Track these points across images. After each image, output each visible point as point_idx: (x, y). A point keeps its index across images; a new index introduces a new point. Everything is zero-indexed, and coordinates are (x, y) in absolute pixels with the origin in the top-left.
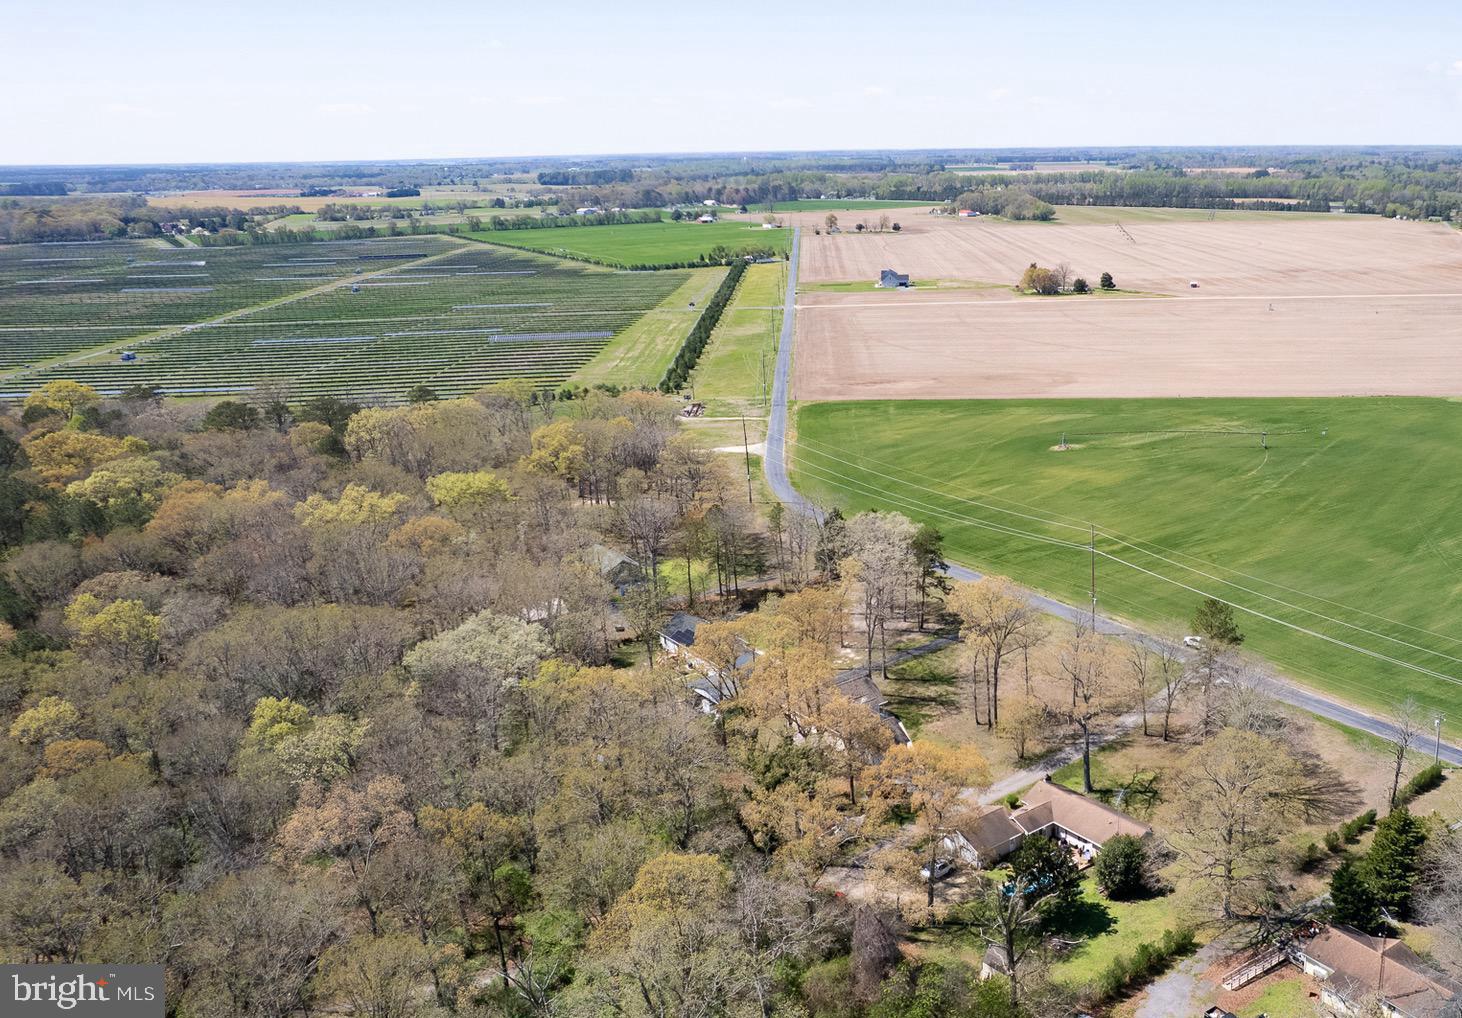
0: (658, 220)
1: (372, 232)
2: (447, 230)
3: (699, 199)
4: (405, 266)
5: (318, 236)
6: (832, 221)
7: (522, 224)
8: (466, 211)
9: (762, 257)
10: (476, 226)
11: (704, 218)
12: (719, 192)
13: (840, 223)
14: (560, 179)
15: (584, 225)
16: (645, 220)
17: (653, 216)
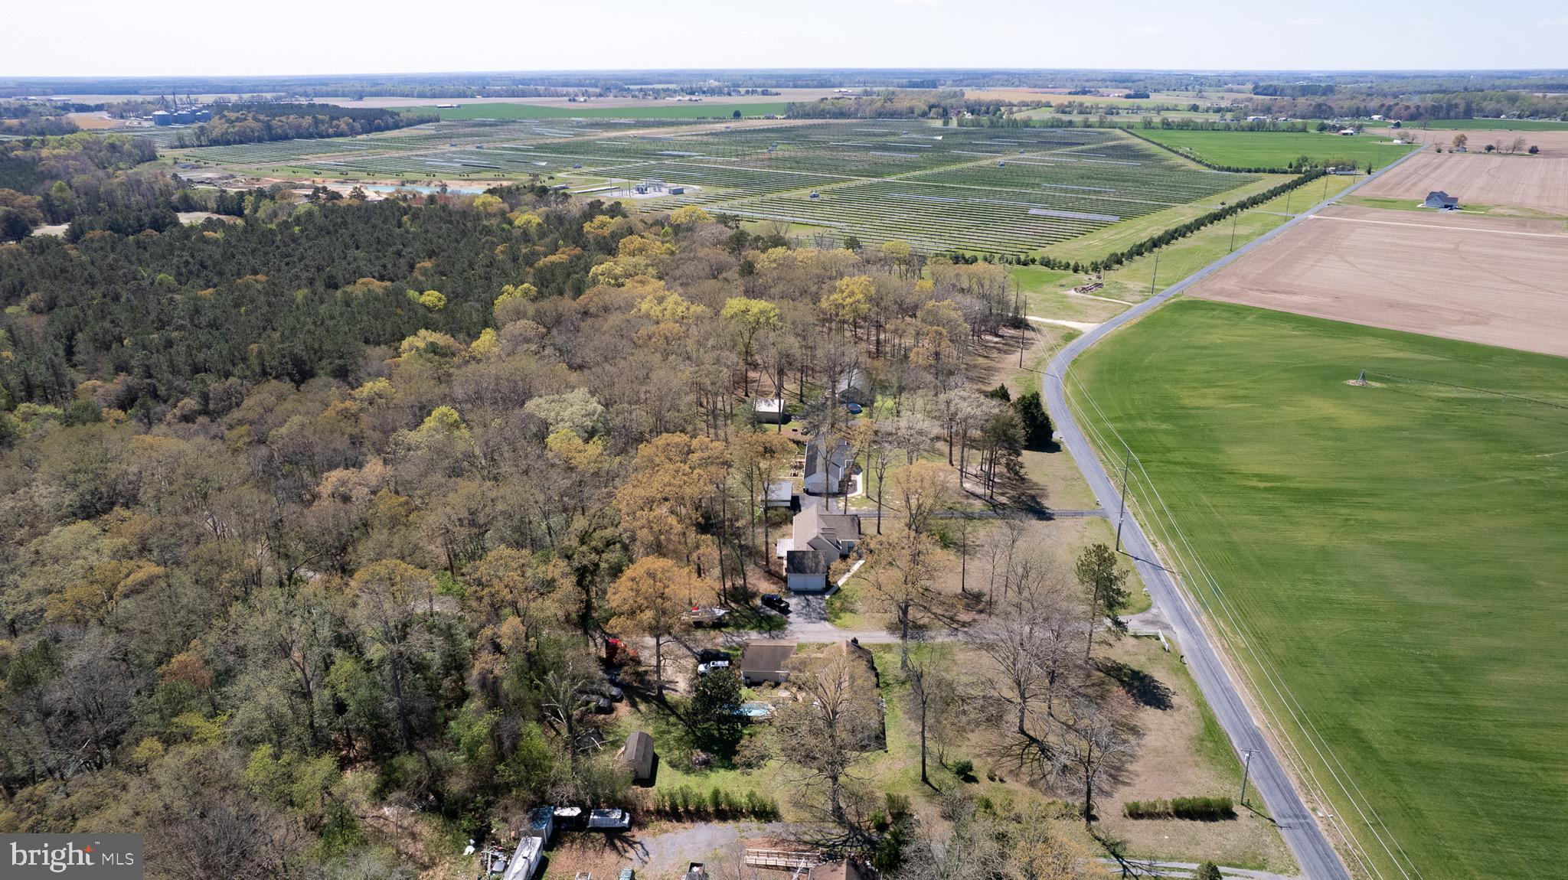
0: (1304, 130)
1: (1070, 123)
2: (1125, 126)
3: (1368, 114)
4: (1060, 151)
5: (1032, 124)
6: (1460, 142)
7: (1184, 126)
8: (1162, 113)
9: (1343, 169)
10: (1148, 125)
11: (1348, 131)
12: (1390, 108)
13: (1469, 144)
14: (1271, 90)
15: (1236, 130)
16: (1292, 129)
17: (1300, 126)
